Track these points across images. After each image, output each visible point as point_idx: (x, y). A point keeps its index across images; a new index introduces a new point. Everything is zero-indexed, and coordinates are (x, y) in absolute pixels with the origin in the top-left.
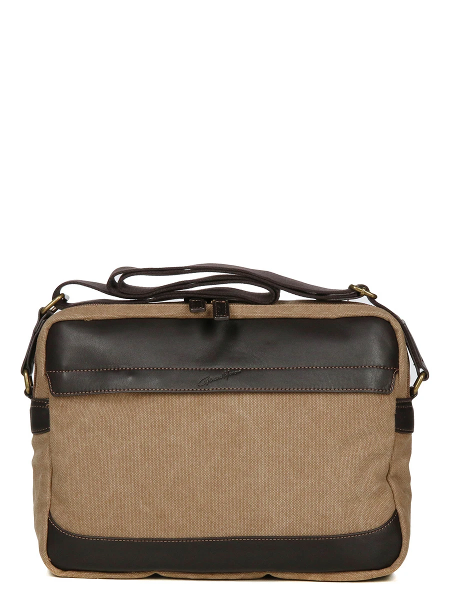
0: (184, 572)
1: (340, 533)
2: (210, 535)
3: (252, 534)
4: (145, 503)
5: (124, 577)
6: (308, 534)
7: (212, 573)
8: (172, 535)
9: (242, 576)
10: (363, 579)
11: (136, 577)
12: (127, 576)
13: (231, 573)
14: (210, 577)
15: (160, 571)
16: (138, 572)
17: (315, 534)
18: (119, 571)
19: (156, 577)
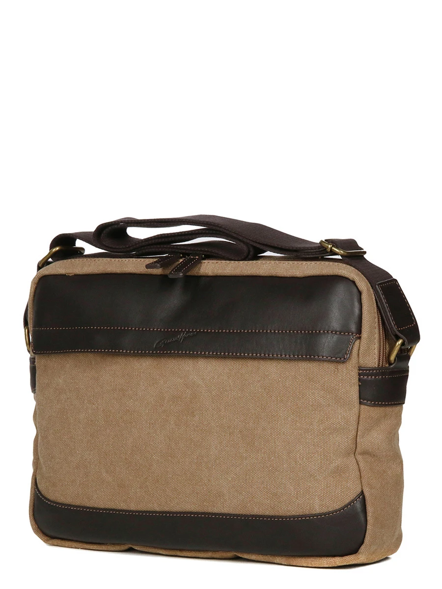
0: (155, 547)
1: (293, 513)
2: (166, 509)
3: (206, 510)
4: (107, 472)
5: (101, 549)
6: (261, 514)
7: (181, 550)
8: (133, 507)
9: (209, 554)
10: (327, 566)
11: (112, 549)
12: (104, 547)
13: (199, 551)
14: (179, 553)
15: (133, 545)
16: (113, 544)
17: (267, 513)
18: (94, 541)
19: (130, 550)
